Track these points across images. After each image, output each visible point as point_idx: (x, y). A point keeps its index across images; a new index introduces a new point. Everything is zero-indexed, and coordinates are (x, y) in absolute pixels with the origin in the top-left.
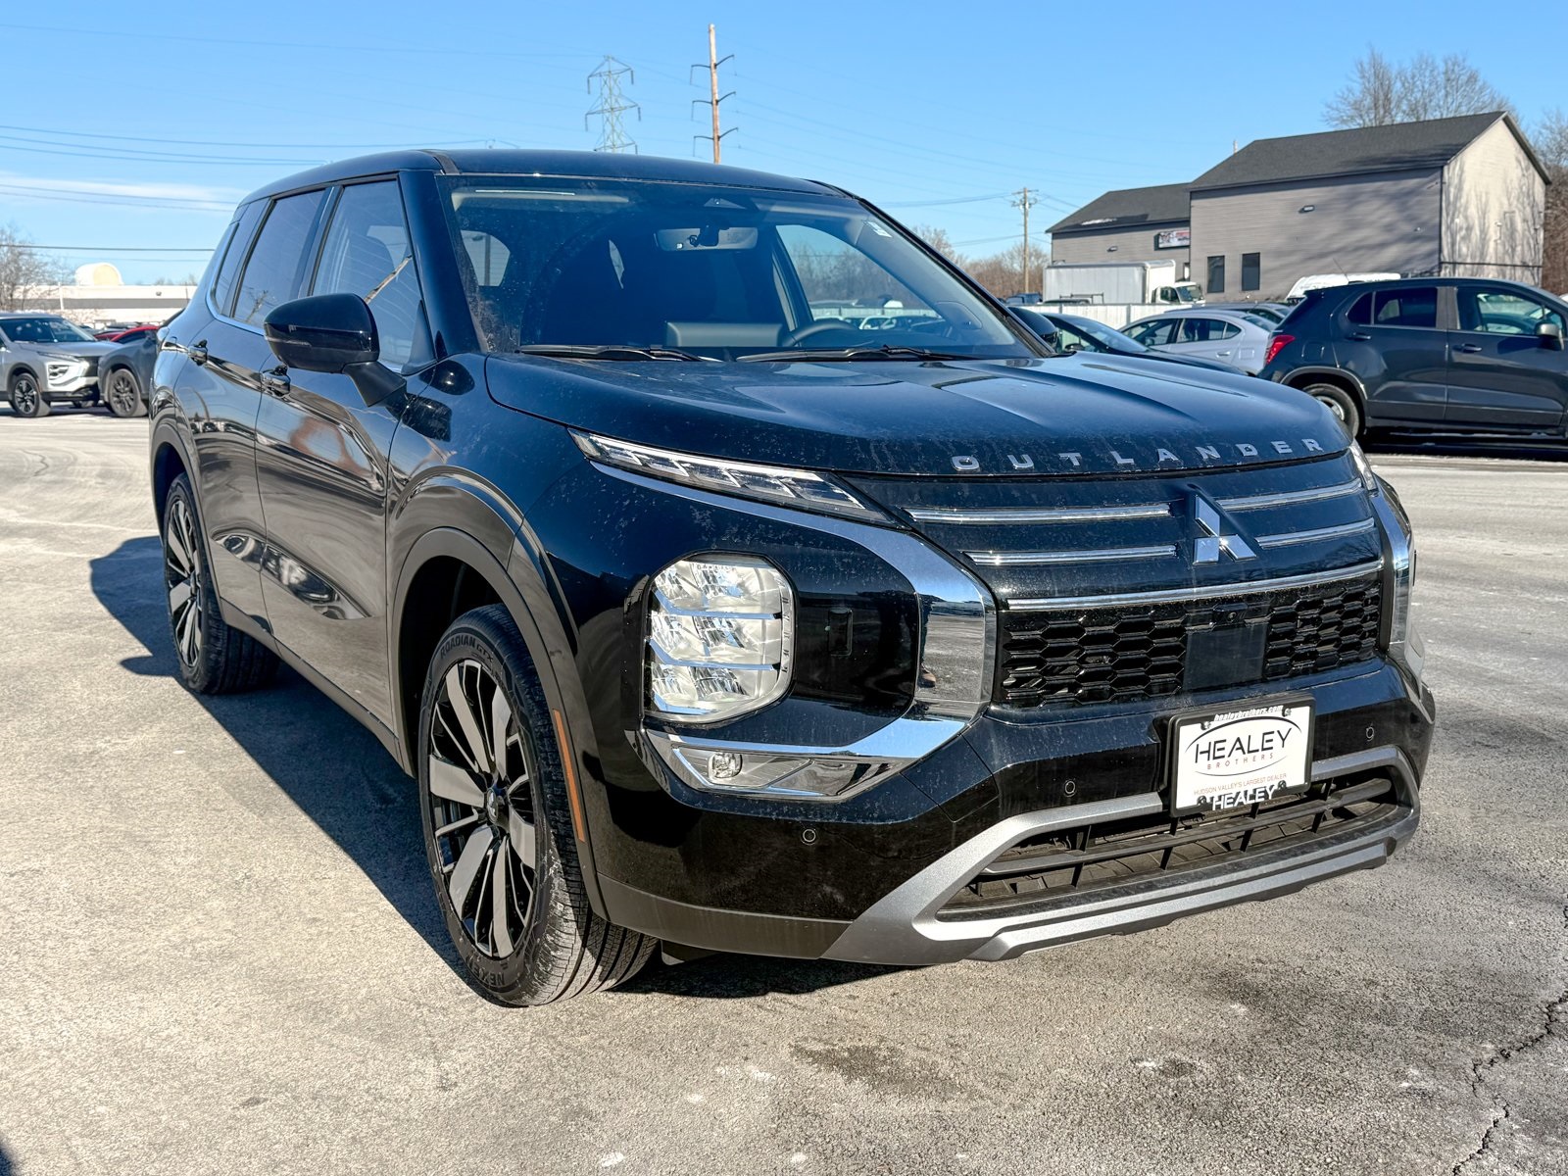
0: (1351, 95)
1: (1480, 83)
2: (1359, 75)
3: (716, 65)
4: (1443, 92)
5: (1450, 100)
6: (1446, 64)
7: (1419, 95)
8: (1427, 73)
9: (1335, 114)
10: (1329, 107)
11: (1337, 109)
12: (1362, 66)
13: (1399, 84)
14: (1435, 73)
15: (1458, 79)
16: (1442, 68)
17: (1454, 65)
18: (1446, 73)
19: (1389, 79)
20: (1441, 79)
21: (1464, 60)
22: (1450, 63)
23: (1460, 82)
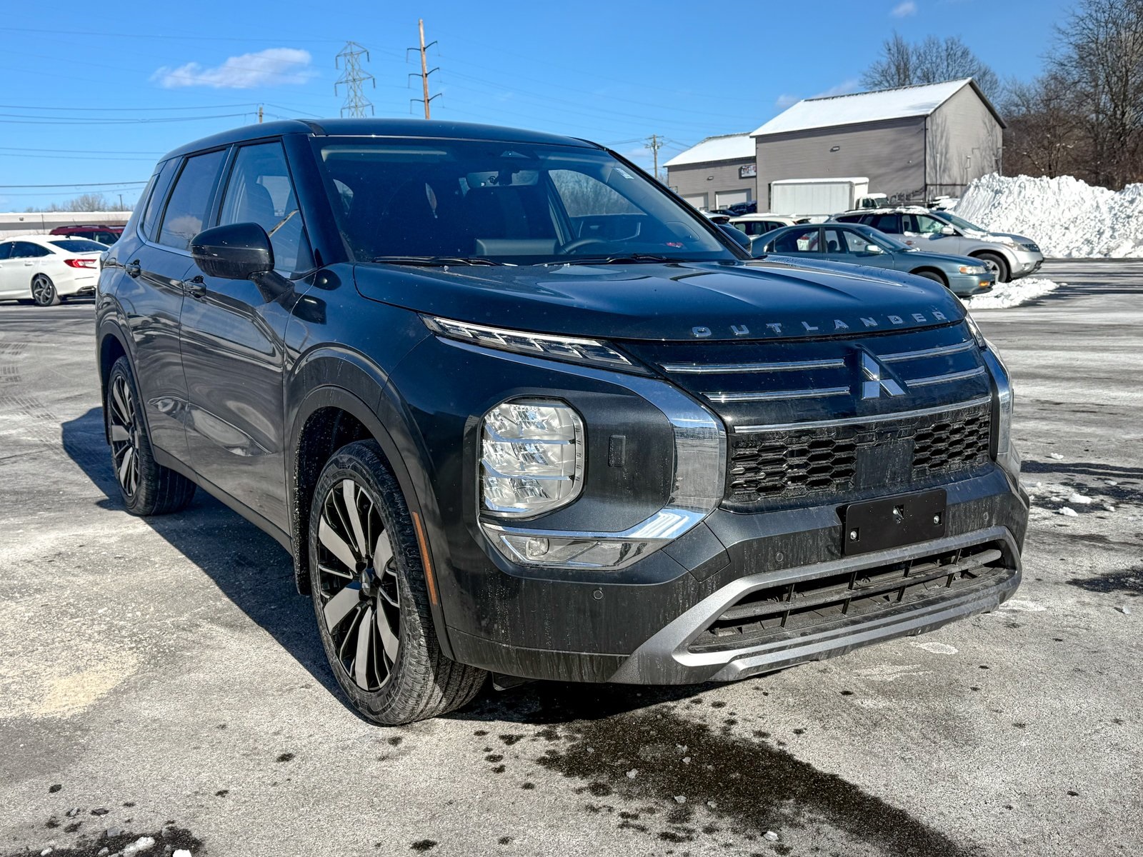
0: (881, 67)
1: (970, 57)
2: (886, 51)
3: (424, 49)
4: (946, 63)
5: (950, 69)
6: (947, 43)
7: (929, 66)
8: (935, 50)
9: (869, 80)
10: (866, 75)
11: (871, 77)
12: (889, 46)
13: (914, 58)
14: (940, 50)
15: (955, 54)
16: (944, 47)
17: (952, 44)
18: (947, 50)
19: (907, 54)
20: (944, 54)
21: (959, 41)
22: (950, 44)
23: (957, 56)
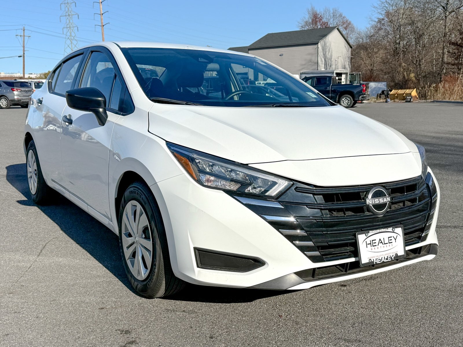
0: (305, 19)
1: (343, 16)
2: (308, 13)
4: (332, 19)
5: (334, 21)
6: (333, 10)
7: (325, 20)
8: (328, 13)
9: (301, 25)
10: (299, 23)
11: (301, 24)
12: (308, 10)
14: (330, 13)
15: (336, 15)
17: (335, 11)
18: (333, 13)
19: (317, 15)
20: (332, 15)
21: (338, 10)
23: (337, 16)
